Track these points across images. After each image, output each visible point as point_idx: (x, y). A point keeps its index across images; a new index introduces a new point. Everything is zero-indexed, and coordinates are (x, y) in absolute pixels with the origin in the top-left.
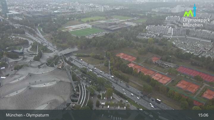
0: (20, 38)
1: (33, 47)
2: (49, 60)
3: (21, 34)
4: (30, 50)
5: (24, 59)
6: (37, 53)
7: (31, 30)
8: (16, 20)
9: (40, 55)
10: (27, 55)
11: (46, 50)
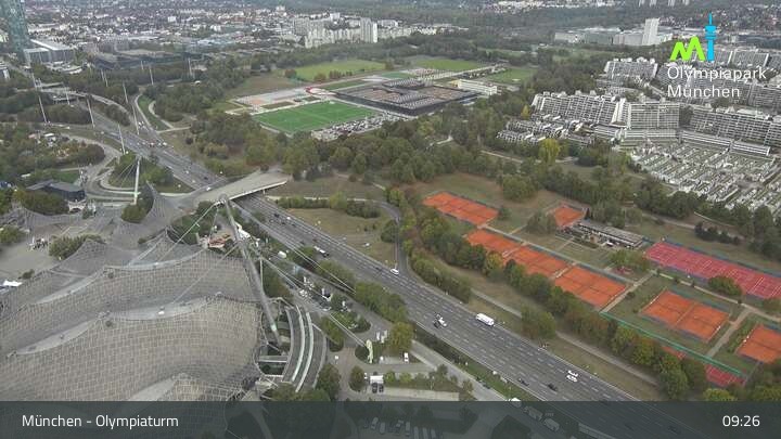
0: (71, 138)
1: (118, 171)
2: (178, 221)
3: (76, 123)
4: (110, 183)
5: (87, 214)
6: (136, 194)
7: (114, 108)
8: (58, 73)
9: (147, 202)
10: (98, 201)
11: (166, 181)
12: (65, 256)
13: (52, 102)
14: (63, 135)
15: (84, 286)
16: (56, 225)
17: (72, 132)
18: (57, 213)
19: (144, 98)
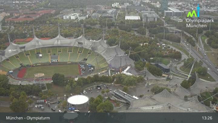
0: (171, 47)
1: (185, 64)
2: (204, 93)
3: (175, 42)
4: (180, 68)
5: (168, 79)
6: (189, 76)
7: (191, 38)
8: (174, 21)
9: (193, 81)
10: (174, 75)
11: (203, 74)
12: (156, 93)
13: (168, 32)
14: (169, 46)
15: (158, 108)
16: (156, 80)
17: (172, 45)
18: (158, 75)
19: (205, 36)
